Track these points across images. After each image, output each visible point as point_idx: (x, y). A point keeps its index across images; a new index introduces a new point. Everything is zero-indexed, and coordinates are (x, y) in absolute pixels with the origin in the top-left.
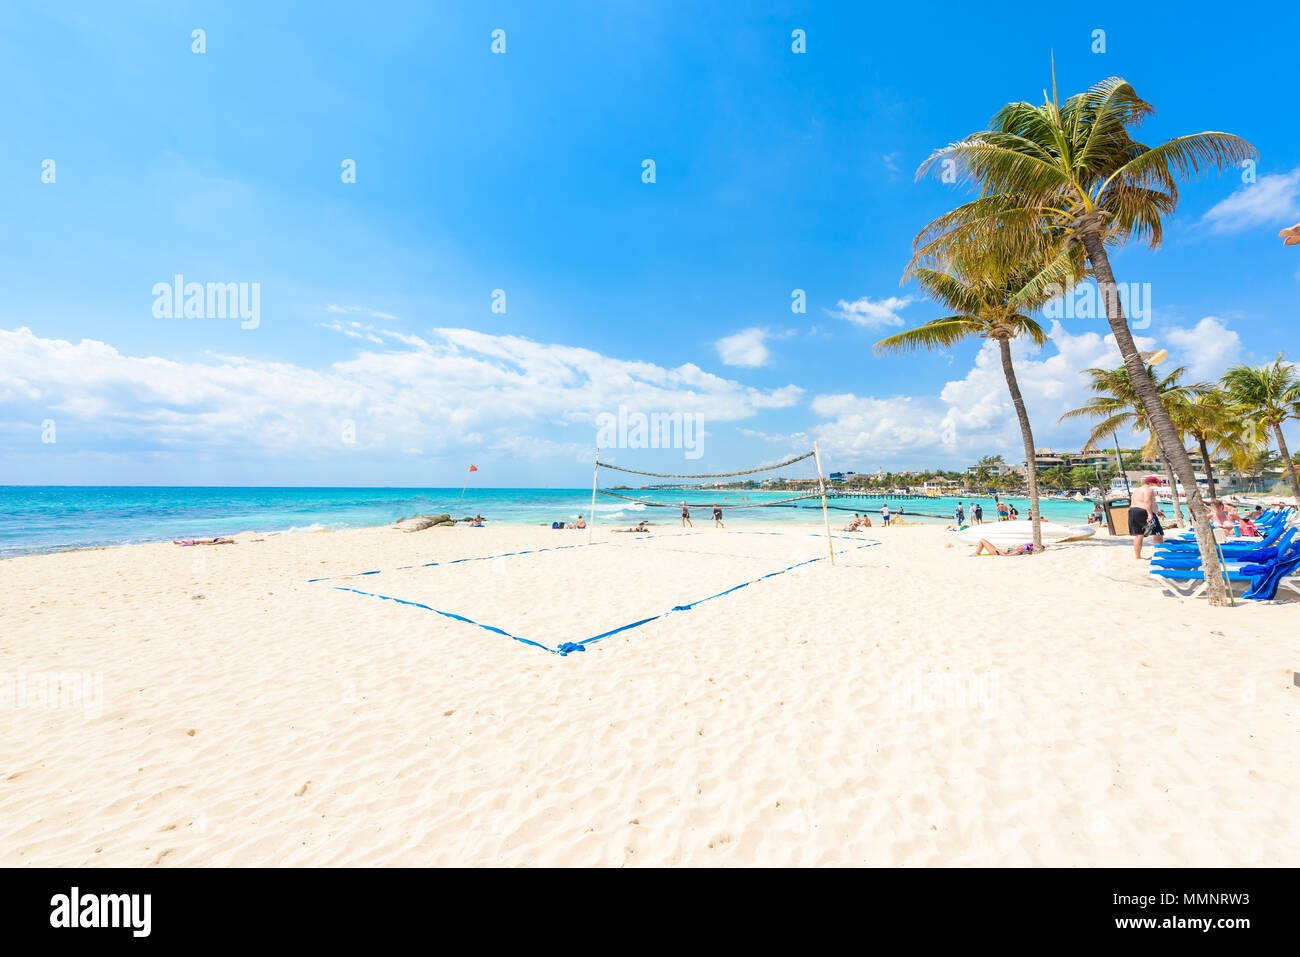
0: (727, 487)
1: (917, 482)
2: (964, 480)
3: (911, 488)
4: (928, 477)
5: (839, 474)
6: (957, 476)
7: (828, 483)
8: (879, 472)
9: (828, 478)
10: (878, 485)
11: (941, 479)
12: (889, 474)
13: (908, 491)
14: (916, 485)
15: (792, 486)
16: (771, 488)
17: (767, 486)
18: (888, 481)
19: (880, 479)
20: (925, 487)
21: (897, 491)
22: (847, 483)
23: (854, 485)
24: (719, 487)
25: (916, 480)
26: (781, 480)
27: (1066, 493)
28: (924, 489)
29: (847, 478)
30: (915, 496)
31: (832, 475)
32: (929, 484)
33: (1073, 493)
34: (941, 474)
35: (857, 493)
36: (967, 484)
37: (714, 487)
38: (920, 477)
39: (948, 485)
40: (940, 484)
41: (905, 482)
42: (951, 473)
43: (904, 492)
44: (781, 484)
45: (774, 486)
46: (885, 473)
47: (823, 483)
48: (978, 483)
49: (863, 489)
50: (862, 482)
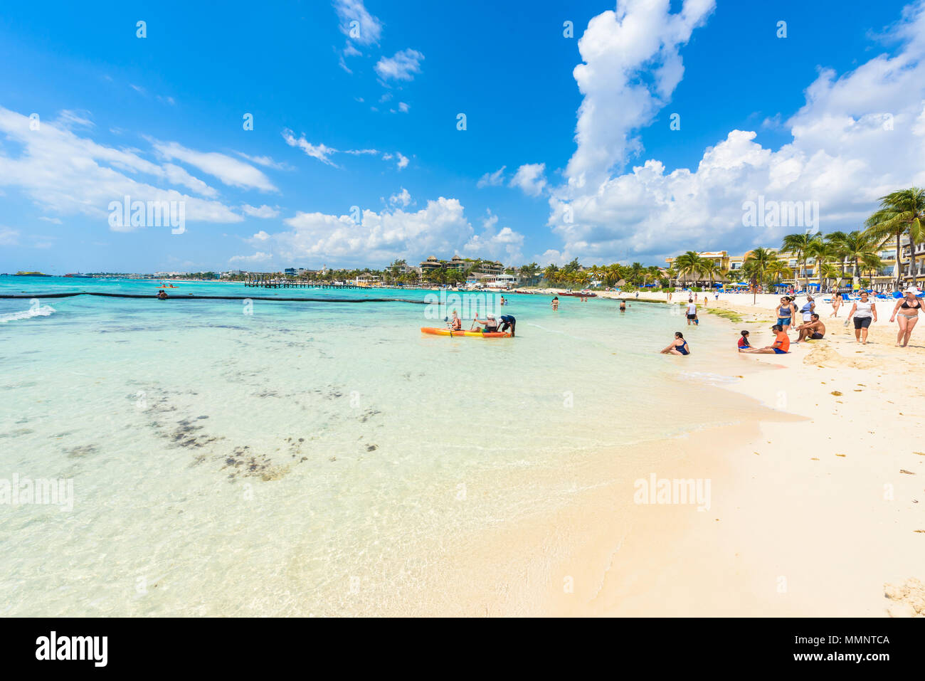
0: (184, 277)
2: (383, 276)
3: (347, 281)
4: (359, 273)
5: (292, 270)
6: (378, 273)
7: (282, 276)
8: (323, 268)
9: (283, 273)
10: (323, 278)
11: (368, 274)
12: (331, 270)
13: (345, 282)
14: (351, 279)
15: (249, 277)
16: (230, 279)
17: (227, 277)
18: (330, 275)
19: (324, 273)
20: (357, 280)
21: (337, 283)
22: (298, 277)
23: (303, 278)
24: (174, 277)
25: (351, 275)
26: (241, 272)
27: (444, 285)
28: (357, 282)
29: (298, 273)
30: (353, 286)
31: (286, 270)
32: (360, 278)
33: (448, 286)
34: (368, 271)
35: (305, 284)
36: (385, 278)
37: (169, 277)
38: (353, 273)
39: (372, 279)
40: (368, 278)
41: (343, 276)
42: (374, 271)
43: (342, 283)
44: (241, 276)
45: (233, 277)
46: (328, 270)
47: (279, 275)
48: (392, 278)
49: (311, 281)
50: (310, 276)
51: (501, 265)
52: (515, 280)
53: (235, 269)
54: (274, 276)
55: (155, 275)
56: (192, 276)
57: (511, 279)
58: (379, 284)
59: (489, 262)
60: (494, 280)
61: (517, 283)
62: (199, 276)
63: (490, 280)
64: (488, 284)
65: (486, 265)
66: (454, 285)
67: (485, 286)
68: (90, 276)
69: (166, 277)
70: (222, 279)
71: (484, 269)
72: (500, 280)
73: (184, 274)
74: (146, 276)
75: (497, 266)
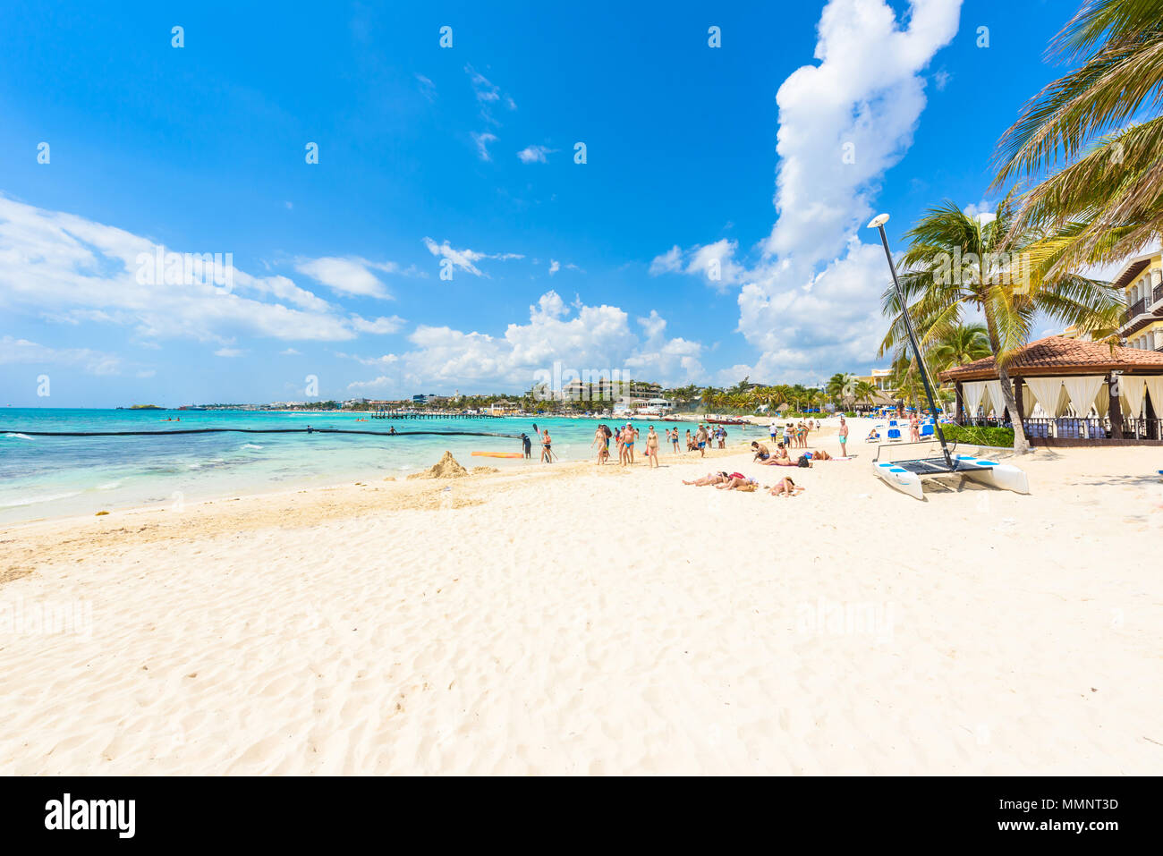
0: (303, 407)
1: (486, 403)
2: (521, 402)
3: (481, 409)
4: (495, 399)
5: (422, 396)
6: (516, 399)
7: (410, 404)
8: (455, 395)
9: (412, 400)
10: (454, 406)
11: (505, 401)
12: (464, 396)
13: (478, 411)
14: (486, 406)
15: (375, 407)
16: (353, 409)
17: (349, 407)
18: (463, 403)
19: (456, 400)
20: (493, 408)
21: (470, 411)
22: (427, 405)
23: (433, 406)
24: (292, 407)
25: (486, 402)
26: (365, 401)
27: (589, 412)
28: (492, 410)
29: (428, 400)
30: (484, 416)
31: (415, 397)
32: (495, 406)
33: (593, 413)
34: (504, 397)
35: (434, 413)
36: (523, 405)
37: (287, 408)
38: (488, 399)
39: (509, 406)
40: (504, 405)
41: (477, 403)
42: (512, 397)
43: (475, 412)
44: (364, 405)
45: (356, 407)
46: (461, 396)
47: (406, 404)
48: (530, 405)
49: (441, 410)
50: (441, 403)
51: (659, 387)
52: (670, 405)
53: (357, 397)
54: (401, 404)
55: (272, 405)
56: (311, 406)
57: (664, 405)
58: (517, 411)
59: (644, 384)
60: (645, 405)
61: (671, 409)
62: (318, 406)
63: (641, 406)
64: (639, 410)
65: (639, 387)
66: (600, 412)
67: (636, 413)
68: (204, 408)
69: (283, 408)
70: (343, 408)
71: (637, 392)
72: (652, 405)
73: (303, 404)
74: (263, 407)
75: (655, 389)
